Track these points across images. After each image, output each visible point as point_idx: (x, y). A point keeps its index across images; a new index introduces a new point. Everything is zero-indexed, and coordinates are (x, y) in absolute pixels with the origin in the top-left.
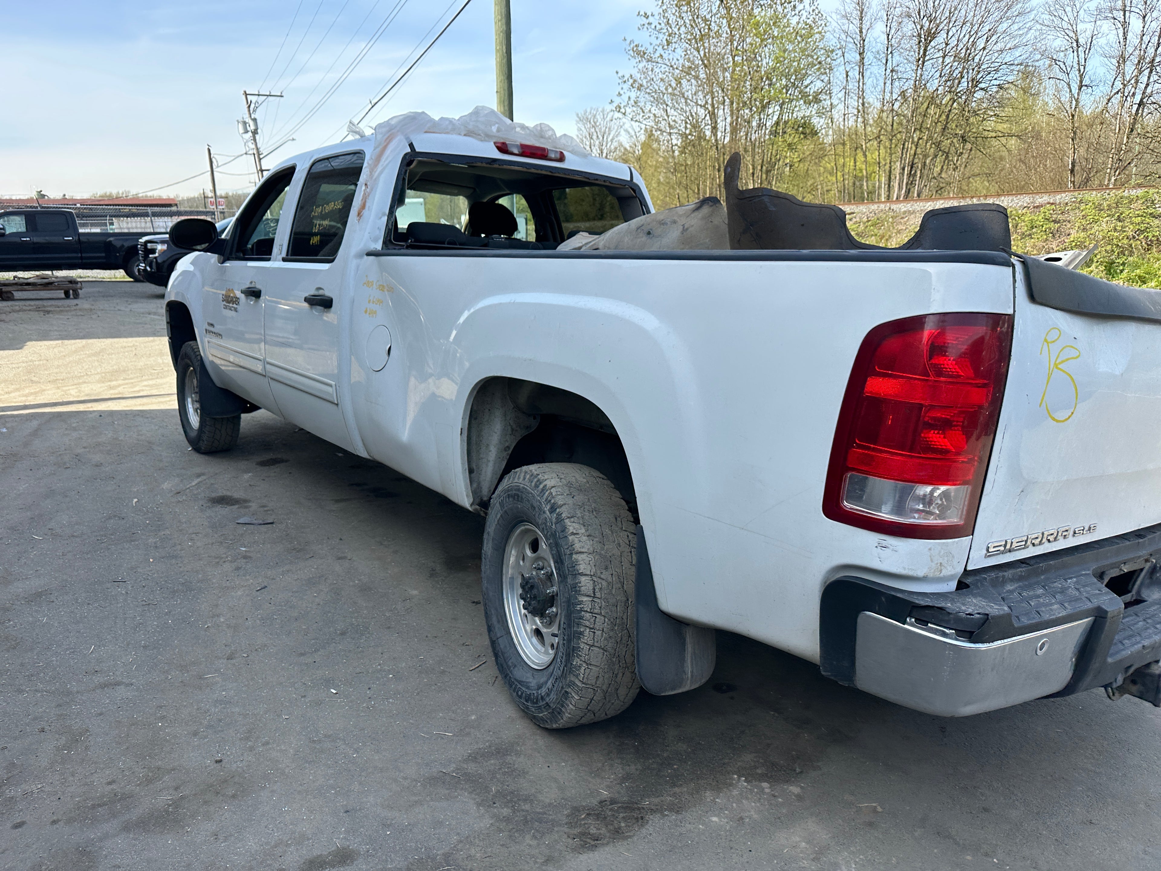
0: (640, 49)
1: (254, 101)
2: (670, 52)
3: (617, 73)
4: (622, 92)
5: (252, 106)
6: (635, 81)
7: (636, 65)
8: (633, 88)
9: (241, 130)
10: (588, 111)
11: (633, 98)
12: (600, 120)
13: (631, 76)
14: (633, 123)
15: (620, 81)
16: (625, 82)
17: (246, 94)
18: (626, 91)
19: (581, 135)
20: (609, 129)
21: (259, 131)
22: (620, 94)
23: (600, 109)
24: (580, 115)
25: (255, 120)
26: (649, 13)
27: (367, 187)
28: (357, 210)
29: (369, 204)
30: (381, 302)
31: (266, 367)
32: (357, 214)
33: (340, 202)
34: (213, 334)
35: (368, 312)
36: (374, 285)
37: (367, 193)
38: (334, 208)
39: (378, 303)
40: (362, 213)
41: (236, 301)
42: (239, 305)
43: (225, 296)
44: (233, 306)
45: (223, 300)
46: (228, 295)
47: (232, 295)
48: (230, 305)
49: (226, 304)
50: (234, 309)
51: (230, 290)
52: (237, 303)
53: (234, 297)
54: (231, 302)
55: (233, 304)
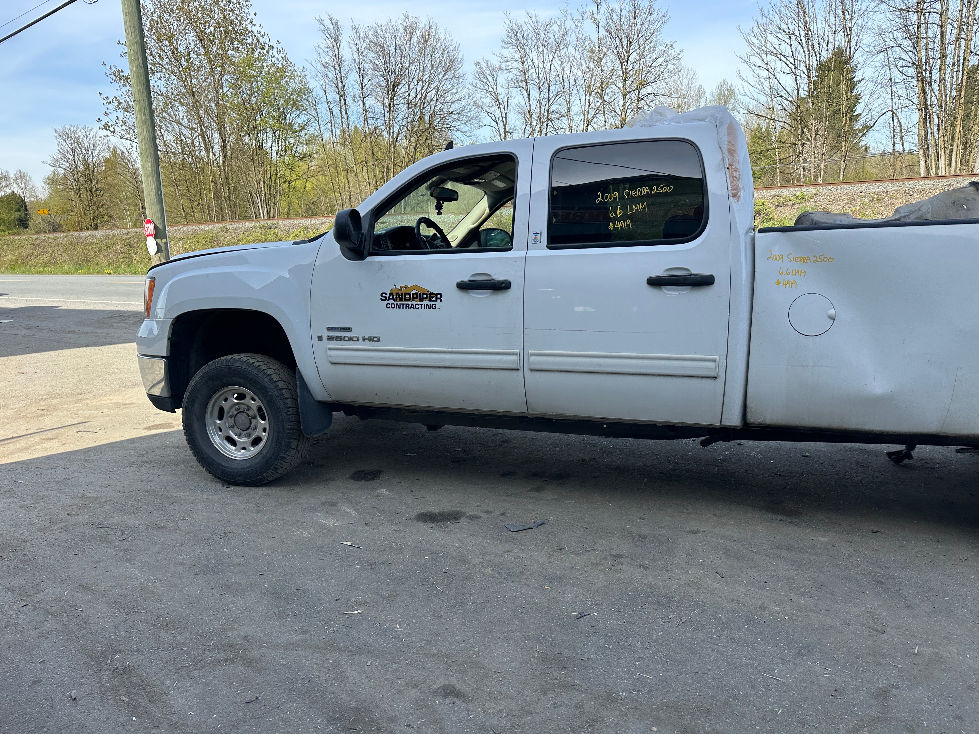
0: (121, 74)
2: (156, 80)
3: (100, 94)
4: (108, 112)
6: (120, 103)
7: (119, 89)
8: (119, 109)
10: (68, 127)
11: (121, 118)
12: (82, 137)
13: (116, 98)
14: (123, 141)
15: (105, 102)
16: (110, 103)
18: (112, 111)
19: (64, 150)
20: (94, 146)
22: (106, 114)
23: (81, 127)
24: (58, 131)
27: (735, 171)
28: (730, 192)
29: (740, 186)
30: (801, 273)
31: (529, 359)
32: (731, 195)
33: (663, 186)
34: (346, 339)
35: (782, 283)
36: (785, 258)
37: (738, 176)
38: (651, 192)
39: (797, 274)
40: (739, 195)
41: (430, 297)
42: (441, 301)
43: (391, 294)
44: (419, 303)
45: (384, 298)
46: (404, 292)
47: (414, 292)
48: (410, 303)
49: (395, 303)
50: (423, 306)
51: (406, 287)
52: (434, 299)
53: (423, 294)
54: (413, 299)
55: (423, 301)
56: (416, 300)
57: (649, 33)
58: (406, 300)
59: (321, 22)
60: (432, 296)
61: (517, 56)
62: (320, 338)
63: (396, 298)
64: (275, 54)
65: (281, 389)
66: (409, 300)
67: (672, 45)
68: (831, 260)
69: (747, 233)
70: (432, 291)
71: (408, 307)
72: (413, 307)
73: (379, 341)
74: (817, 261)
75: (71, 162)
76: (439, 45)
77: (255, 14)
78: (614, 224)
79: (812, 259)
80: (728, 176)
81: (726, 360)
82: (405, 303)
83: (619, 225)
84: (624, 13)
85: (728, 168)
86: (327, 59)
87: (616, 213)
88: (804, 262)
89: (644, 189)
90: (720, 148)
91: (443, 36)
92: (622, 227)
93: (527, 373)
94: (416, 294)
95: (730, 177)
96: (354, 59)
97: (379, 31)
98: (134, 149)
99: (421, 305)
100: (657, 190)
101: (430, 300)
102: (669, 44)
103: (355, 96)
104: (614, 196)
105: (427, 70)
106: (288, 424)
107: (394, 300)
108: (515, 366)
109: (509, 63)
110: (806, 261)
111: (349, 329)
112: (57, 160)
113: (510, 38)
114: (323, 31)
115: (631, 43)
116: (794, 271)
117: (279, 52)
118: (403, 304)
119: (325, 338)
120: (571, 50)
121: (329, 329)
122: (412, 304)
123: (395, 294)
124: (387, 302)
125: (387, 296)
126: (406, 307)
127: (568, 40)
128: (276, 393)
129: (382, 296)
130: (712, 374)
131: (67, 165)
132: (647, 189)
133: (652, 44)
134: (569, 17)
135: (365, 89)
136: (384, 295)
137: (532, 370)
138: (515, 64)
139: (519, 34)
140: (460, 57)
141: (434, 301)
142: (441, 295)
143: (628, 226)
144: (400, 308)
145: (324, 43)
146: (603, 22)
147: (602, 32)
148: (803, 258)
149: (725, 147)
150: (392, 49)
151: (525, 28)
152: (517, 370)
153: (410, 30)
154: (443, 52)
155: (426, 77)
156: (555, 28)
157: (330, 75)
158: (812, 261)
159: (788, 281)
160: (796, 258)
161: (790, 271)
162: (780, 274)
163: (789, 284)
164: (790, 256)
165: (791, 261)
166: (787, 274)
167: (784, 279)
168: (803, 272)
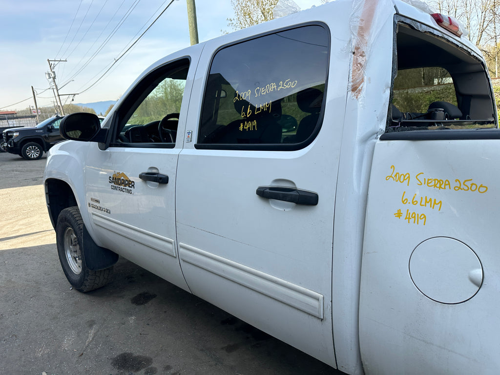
1: (53, 64)
5: (52, 66)
9: (48, 77)
17: (49, 61)
21: (56, 77)
25: (54, 72)
26: (232, 19)
27: (361, 55)
28: (351, 85)
29: (365, 76)
30: (435, 203)
31: (180, 251)
32: (350, 88)
33: (289, 81)
34: (98, 208)
35: (404, 215)
36: (413, 179)
37: (363, 63)
38: (277, 90)
39: (428, 205)
40: (360, 88)
41: (129, 184)
42: (134, 187)
43: (113, 178)
44: (125, 188)
45: (110, 181)
46: (118, 177)
47: (122, 178)
48: (121, 187)
49: (115, 185)
50: (126, 190)
51: (119, 173)
52: (131, 185)
55: (126, 186)
56: (123, 185)
62: (89, 205)
63: (115, 181)
66: (119, 185)
68: (483, 189)
69: (365, 140)
70: (130, 179)
72: (122, 191)
73: (110, 213)
74: (460, 188)
78: (244, 125)
79: (454, 184)
80: (352, 64)
83: (248, 126)
85: (354, 53)
87: (246, 114)
88: (440, 187)
89: (271, 86)
90: (351, 28)
92: (249, 128)
93: (182, 262)
94: (123, 180)
100: (283, 85)
101: (129, 186)
104: (247, 95)
107: (114, 183)
108: (173, 254)
110: (443, 186)
111: (99, 202)
116: (424, 199)
118: (118, 187)
119: (91, 205)
121: (92, 199)
124: (111, 184)
126: (119, 189)
129: (109, 179)
130: (317, 314)
132: (274, 86)
141: (131, 187)
143: (254, 127)
144: (116, 190)
148: (439, 181)
152: (175, 257)
158: (452, 187)
159: (414, 213)
160: (429, 180)
161: (418, 199)
162: (403, 202)
163: (415, 217)
164: (421, 178)
165: (422, 184)
166: (413, 203)
167: (408, 210)
168: (437, 202)
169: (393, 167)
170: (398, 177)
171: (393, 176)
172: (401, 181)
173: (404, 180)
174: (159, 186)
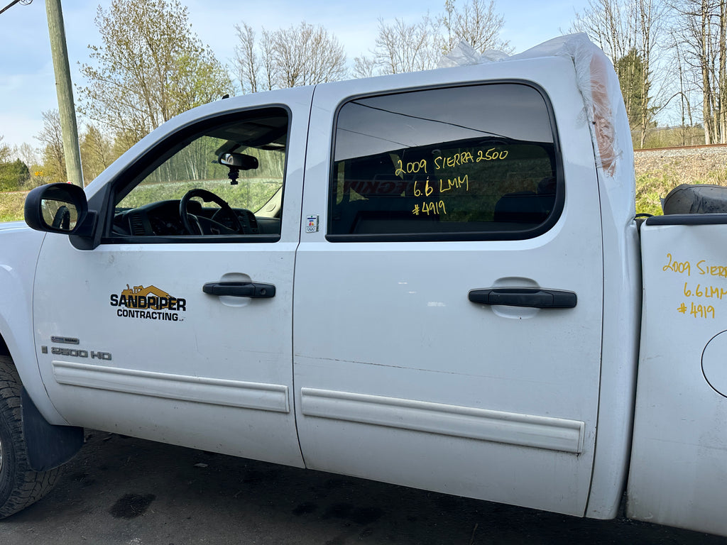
0: (91, 70)
6: (90, 92)
7: (89, 81)
10: (52, 111)
13: (87, 88)
14: (92, 120)
15: (79, 91)
18: (84, 98)
19: (49, 128)
24: (45, 113)
26: (98, 47)
27: (606, 126)
28: (599, 160)
29: (616, 152)
30: (722, 293)
31: (301, 400)
32: (600, 165)
33: (493, 151)
34: (74, 353)
35: (689, 310)
36: (694, 268)
37: (610, 135)
38: (475, 160)
39: (715, 295)
40: (613, 164)
41: (170, 304)
42: (184, 310)
43: (123, 297)
44: (157, 311)
45: (114, 303)
46: (138, 295)
47: (151, 295)
48: (146, 311)
49: (128, 309)
50: (161, 315)
51: (141, 288)
52: (175, 306)
53: (162, 299)
54: (150, 305)
55: (161, 309)
56: (153, 306)
57: (489, 34)
58: (141, 306)
59: (238, 29)
60: (172, 302)
61: (388, 53)
62: (45, 350)
63: (129, 302)
64: (206, 55)
65: (11, 409)
66: (144, 307)
67: (506, 44)
69: (627, 224)
70: (173, 296)
71: (144, 315)
72: (150, 317)
73: (110, 359)
75: (55, 137)
76: (328, 45)
77: (191, 25)
78: (420, 207)
80: (594, 135)
81: (597, 428)
82: (140, 310)
83: (428, 208)
84: (469, 18)
85: (594, 123)
86: (243, 57)
87: (423, 191)
89: (464, 155)
90: (581, 92)
91: (331, 39)
92: (431, 212)
93: (300, 419)
94: (153, 298)
95: (598, 137)
96: (264, 58)
97: (283, 36)
98: (100, 126)
99: (160, 313)
100: (484, 156)
101: (170, 308)
102: (505, 43)
103: (264, 85)
104: (420, 166)
105: (319, 65)
106: (20, 453)
107: (126, 306)
108: (283, 409)
109: (381, 58)
111: (75, 341)
112: (44, 136)
113: (383, 38)
114: (240, 36)
115: (474, 42)
116: (709, 289)
117: (208, 53)
118: (137, 312)
119: (50, 350)
120: (430, 48)
121: (54, 339)
122: (148, 312)
123: (127, 298)
124: (118, 307)
125: (119, 299)
126: (141, 315)
127: (427, 40)
128: (4, 413)
129: (112, 299)
130: (574, 448)
131: (52, 139)
132: (468, 156)
133: (492, 43)
134: (429, 22)
135: (272, 80)
136: (114, 298)
137: (306, 415)
138: (386, 59)
139: (389, 36)
140: (344, 55)
141: (175, 309)
142: (184, 301)
143: (441, 210)
144: (133, 316)
145: (240, 44)
146: (453, 26)
147: (453, 34)
148: (725, 269)
149: (588, 91)
150: (293, 49)
151: (394, 31)
152: (287, 413)
153: (307, 35)
154: (331, 51)
155: (318, 70)
156: (418, 30)
157: (245, 69)
159: (700, 306)
160: (712, 268)
161: (702, 289)
162: (686, 294)
163: (701, 311)
164: (702, 266)
165: (704, 273)
166: (697, 294)
167: (693, 303)
168: (724, 292)
169: (669, 255)
170: (676, 267)
171: (671, 265)
172: (681, 270)
173: (684, 269)
174: (251, 303)
